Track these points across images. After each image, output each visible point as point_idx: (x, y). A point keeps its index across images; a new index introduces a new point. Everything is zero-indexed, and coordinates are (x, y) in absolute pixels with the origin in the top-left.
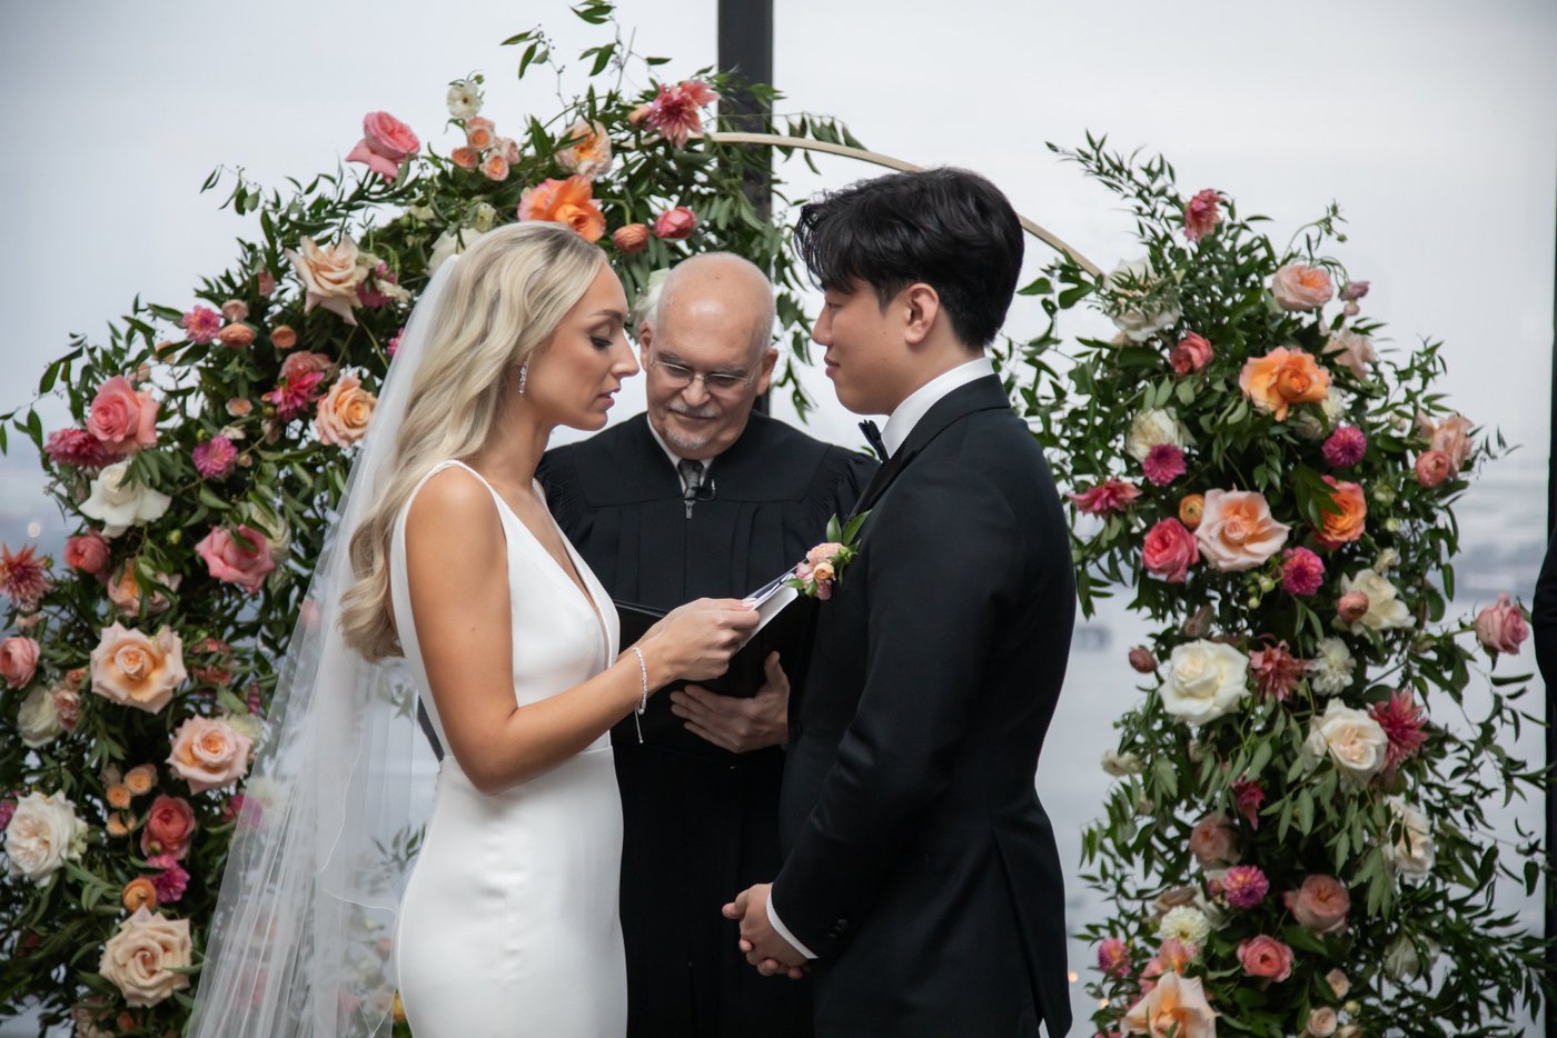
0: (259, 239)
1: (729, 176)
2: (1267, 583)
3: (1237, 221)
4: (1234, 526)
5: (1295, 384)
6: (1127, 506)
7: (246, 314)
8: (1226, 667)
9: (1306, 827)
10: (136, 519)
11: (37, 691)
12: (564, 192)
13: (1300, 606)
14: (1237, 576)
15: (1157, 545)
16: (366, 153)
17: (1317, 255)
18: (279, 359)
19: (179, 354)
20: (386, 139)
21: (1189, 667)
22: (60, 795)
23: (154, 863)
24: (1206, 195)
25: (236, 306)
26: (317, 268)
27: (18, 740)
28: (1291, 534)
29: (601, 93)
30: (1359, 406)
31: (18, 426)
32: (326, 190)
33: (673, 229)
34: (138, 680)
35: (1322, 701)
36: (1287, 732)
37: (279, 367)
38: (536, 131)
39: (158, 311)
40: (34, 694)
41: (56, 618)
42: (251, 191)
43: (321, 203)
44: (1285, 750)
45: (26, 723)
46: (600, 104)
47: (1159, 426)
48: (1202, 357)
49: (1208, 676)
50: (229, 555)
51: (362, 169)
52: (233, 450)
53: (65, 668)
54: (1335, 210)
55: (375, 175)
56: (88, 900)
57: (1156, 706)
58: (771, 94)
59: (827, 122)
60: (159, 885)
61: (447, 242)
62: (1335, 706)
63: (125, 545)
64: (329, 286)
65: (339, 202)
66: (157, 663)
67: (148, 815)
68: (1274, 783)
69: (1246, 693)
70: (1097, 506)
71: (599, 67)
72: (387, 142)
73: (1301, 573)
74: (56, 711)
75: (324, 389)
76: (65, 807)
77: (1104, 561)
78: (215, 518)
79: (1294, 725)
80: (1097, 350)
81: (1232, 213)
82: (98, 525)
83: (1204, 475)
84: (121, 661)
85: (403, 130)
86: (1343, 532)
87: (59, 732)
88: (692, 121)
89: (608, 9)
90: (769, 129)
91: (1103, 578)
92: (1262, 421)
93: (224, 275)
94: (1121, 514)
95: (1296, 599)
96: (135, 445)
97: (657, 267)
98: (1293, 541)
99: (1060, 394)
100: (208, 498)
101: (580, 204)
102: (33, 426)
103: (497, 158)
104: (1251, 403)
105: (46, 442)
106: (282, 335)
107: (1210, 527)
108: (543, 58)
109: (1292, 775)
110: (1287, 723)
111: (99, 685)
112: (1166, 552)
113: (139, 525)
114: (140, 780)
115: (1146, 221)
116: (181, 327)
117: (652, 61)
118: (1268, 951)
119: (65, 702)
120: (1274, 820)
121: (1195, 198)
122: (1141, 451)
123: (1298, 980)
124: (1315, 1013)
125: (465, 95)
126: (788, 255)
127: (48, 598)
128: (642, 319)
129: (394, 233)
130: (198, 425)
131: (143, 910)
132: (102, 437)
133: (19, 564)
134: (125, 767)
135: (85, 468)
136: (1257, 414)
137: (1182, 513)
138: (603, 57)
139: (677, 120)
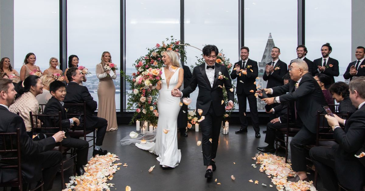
0: (150, 52)
1: (181, 47)
5: (219, 61)
10: (142, 71)
23: (143, 93)
25: (148, 57)
30: (224, 63)
31: (134, 65)
32: (154, 49)
37: (151, 61)
38: (168, 44)
42: (149, 49)
51: (156, 47)
52: (148, 66)
54: (222, 49)
56: (139, 95)
58: (184, 42)
59: (188, 44)
61: (162, 52)
67: (142, 90)
72: (158, 45)
75: (154, 62)
76: (137, 90)
82: (139, 71)
88: (178, 44)
89: (173, 36)
93: (147, 54)
103: (165, 46)
106: (151, 58)
116: (144, 58)
117: (176, 40)
125: (163, 42)
129: (158, 51)
130: (145, 64)
131: (142, 96)
133: (134, 74)
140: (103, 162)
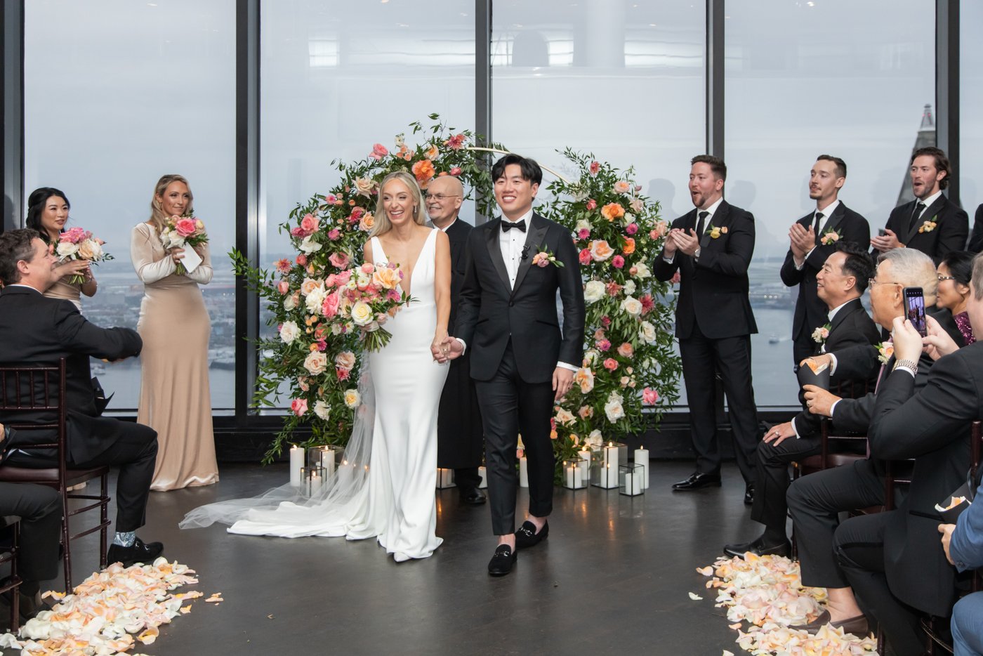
0: (346, 178)
2: (608, 265)
3: (610, 170)
4: (600, 250)
5: (614, 212)
7: (343, 197)
8: (600, 287)
10: (313, 251)
12: (424, 163)
13: (618, 271)
14: (603, 262)
16: (374, 154)
17: (629, 179)
18: (351, 209)
19: (325, 208)
20: (379, 150)
21: (590, 287)
22: (294, 322)
23: (318, 340)
25: (340, 195)
26: (360, 184)
27: (284, 309)
28: (615, 251)
29: (436, 138)
30: (638, 218)
32: (364, 164)
35: (626, 296)
36: (615, 304)
37: (350, 211)
38: (419, 148)
39: (320, 196)
40: (288, 297)
41: (293, 277)
42: (343, 165)
43: (362, 168)
44: (614, 308)
45: (286, 305)
46: (436, 140)
47: (584, 224)
48: (594, 205)
49: (595, 289)
50: (337, 260)
51: (372, 158)
52: (339, 233)
53: (295, 289)
54: (633, 167)
55: (376, 160)
56: (301, 348)
60: (319, 346)
62: (629, 298)
63: (310, 257)
64: (364, 189)
65: (367, 167)
67: (316, 328)
68: (611, 317)
69: (605, 294)
71: (435, 131)
72: (379, 151)
73: (618, 262)
74: (293, 301)
75: (362, 216)
76: (295, 325)
78: (334, 250)
79: (617, 302)
80: (569, 204)
82: (304, 252)
83: (593, 236)
84: (308, 286)
85: (383, 148)
86: (629, 251)
87: (294, 307)
88: (460, 145)
89: (438, 116)
92: (606, 222)
93: (337, 187)
95: (616, 269)
96: (313, 232)
98: (615, 254)
100: (332, 245)
101: (428, 167)
102: (288, 227)
103: (408, 155)
104: (603, 217)
105: (291, 231)
106: (352, 202)
107: (594, 250)
108: (420, 129)
109: (615, 315)
112: (585, 257)
114: (314, 319)
116: (325, 201)
117: (451, 129)
118: (612, 362)
119: (295, 298)
122: (580, 231)
123: (619, 370)
124: (623, 378)
125: (400, 139)
127: (291, 272)
130: (330, 226)
131: (314, 351)
132: (305, 229)
133: (284, 263)
135: (300, 237)
136: (605, 220)
137: (588, 247)
138: (437, 128)
139: (457, 144)
140: (132, 588)
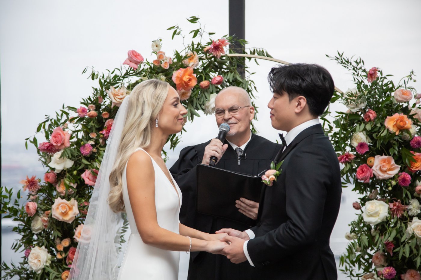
0: (98, 87)
1: (233, 66)
2: (394, 183)
3: (383, 76)
4: (384, 166)
5: (401, 124)
6: (351, 161)
7: (95, 109)
8: (382, 208)
9: (407, 255)
10: (64, 168)
11: (37, 217)
12: (185, 72)
13: (404, 189)
14: (385, 181)
15: (361, 172)
16: (128, 62)
17: (407, 86)
18: (104, 121)
19: (76, 120)
20: (134, 58)
21: (371, 208)
22: (43, 247)
24: (374, 69)
25: (92, 106)
26: (115, 95)
27: (31, 231)
28: (401, 168)
29: (196, 43)
31: (31, 141)
32: (117, 73)
33: (217, 82)
34: (65, 214)
35: (411, 218)
36: (401, 227)
37: (104, 123)
38: (177, 55)
39: (70, 108)
40: (36, 219)
41: (42, 196)
42: (96, 73)
43: (116, 76)
44: (400, 232)
45: (33, 226)
46: (195, 46)
47: (361, 137)
48: (373, 116)
49: (376, 211)
50: (91, 177)
51: (127, 67)
52: (91, 147)
53: (44, 210)
54: (412, 72)
55: (131, 68)
56: (52, 277)
57: (361, 219)
58: (245, 42)
59: (261, 50)
62: (415, 219)
63: (61, 175)
64: (118, 100)
65: (121, 76)
66: (71, 209)
67: (68, 253)
68: (397, 242)
69: (388, 215)
70: (342, 161)
71: (195, 35)
73: (404, 180)
74: (42, 223)
76: (45, 250)
77: (345, 177)
78: (86, 167)
79: (403, 225)
80: (342, 115)
81: (381, 74)
82: (53, 169)
83: (374, 151)
84: (60, 208)
85: (139, 55)
86: (417, 168)
87: (43, 229)
88: (222, 51)
89: (197, 19)
90: (244, 53)
91: (344, 182)
92: (391, 135)
93: (88, 97)
94: (349, 163)
95: (403, 187)
96: (64, 147)
97: (212, 93)
98: (401, 170)
99: (331, 128)
100: (85, 161)
101: (190, 75)
102: (35, 141)
103: (166, 62)
104: (388, 130)
105: (38, 146)
106: (105, 114)
107: (376, 166)
108: (179, 34)
109: (403, 240)
110: (401, 224)
111: (54, 215)
112: (363, 174)
113: (65, 169)
114: (66, 243)
115: (356, 77)
116: (76, 113)
117: (210, 34)
119: (45, 220)
120: (398, 253)
121: (370, 70)
122: (355, 144)
125: (157, 45)
126: (250, 89)
127: (40, 191)
128: (208, 108)
130: (82, 140)
132: (54, 144)
133: (31, 181)
134: (62, 239)
135: (50, 153)
136: (390, 133)
137: (368, 162)
138: (196, 33)
139: (218, 50)
